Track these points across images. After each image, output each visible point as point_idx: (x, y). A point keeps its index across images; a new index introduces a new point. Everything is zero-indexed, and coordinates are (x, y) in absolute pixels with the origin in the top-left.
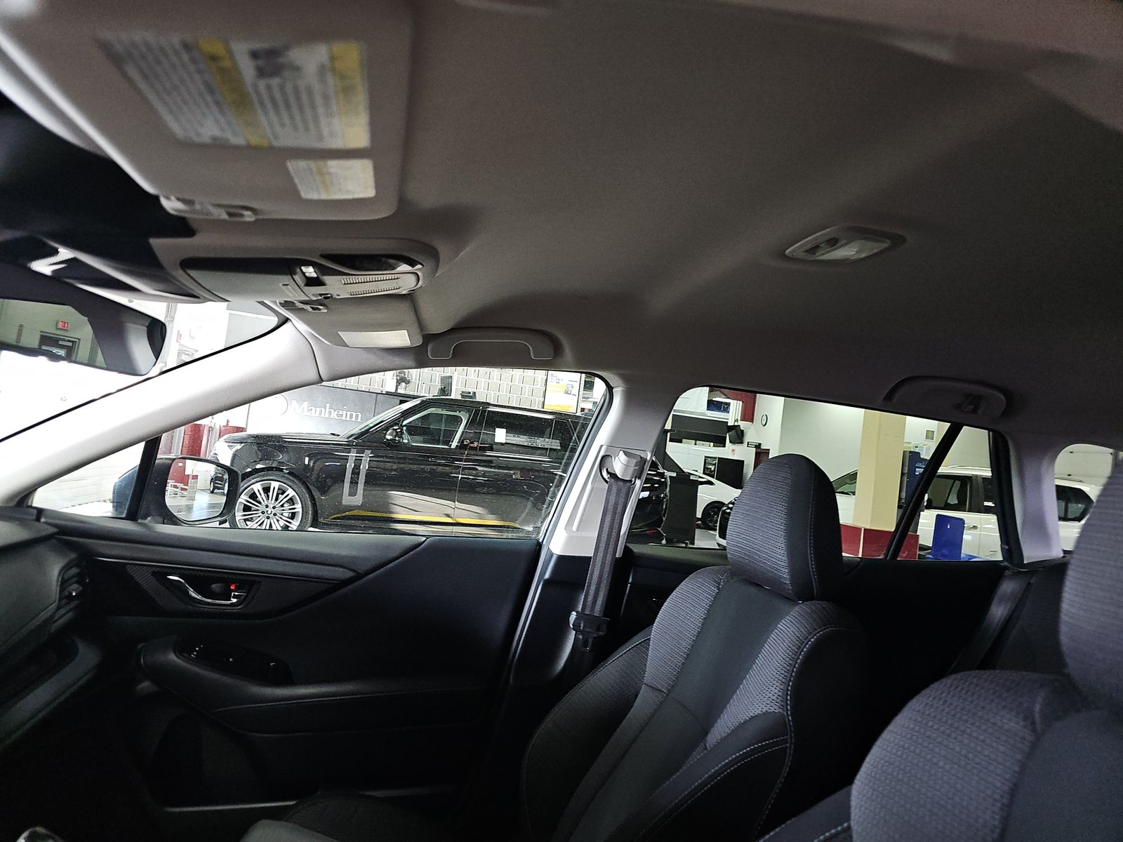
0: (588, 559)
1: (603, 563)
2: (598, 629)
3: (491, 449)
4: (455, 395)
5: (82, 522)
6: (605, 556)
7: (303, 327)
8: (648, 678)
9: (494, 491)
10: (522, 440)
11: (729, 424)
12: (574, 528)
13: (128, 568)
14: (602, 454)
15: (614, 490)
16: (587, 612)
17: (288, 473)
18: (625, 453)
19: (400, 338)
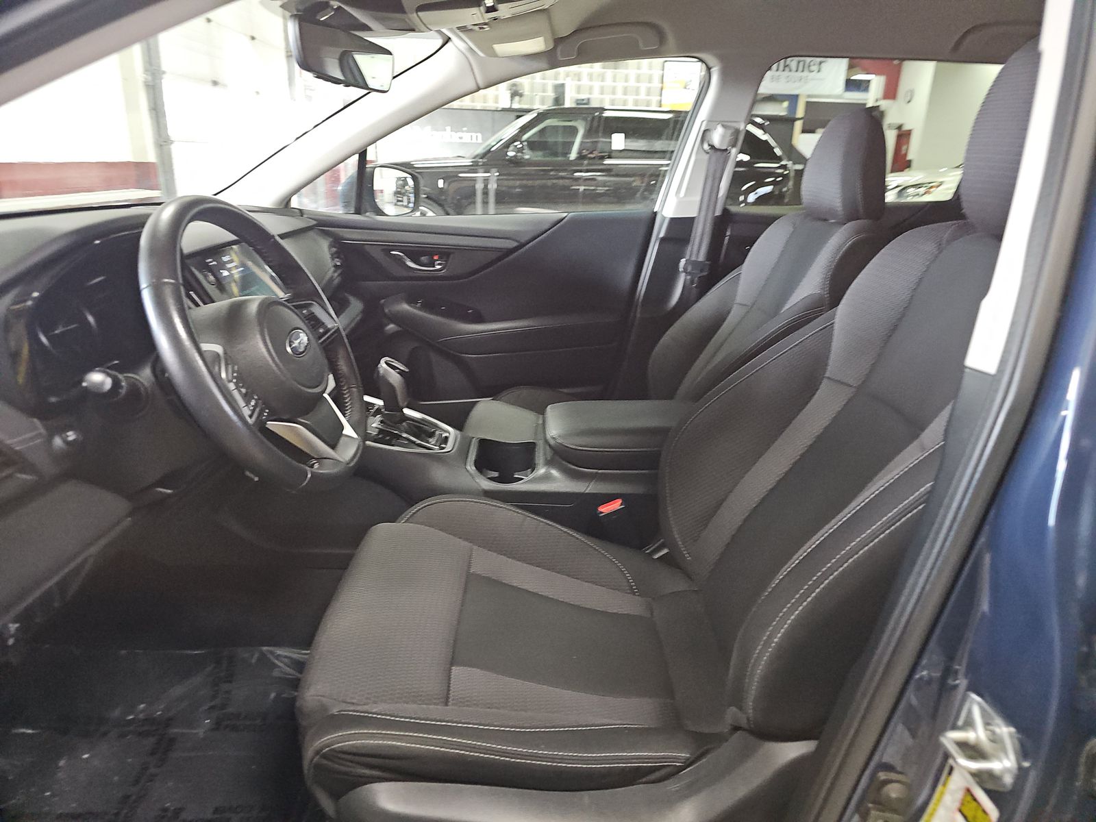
0: (692, 219)
1: (705, 220)
2: (702, 271)
3: (610, 157)
4: (568, 103)
5: (329, 216)
6: (706, 215)
7: (461, 45)
8: (739, 299)
9: (616, 200)
10: (640, 144)
11: (868, 106)
12: (682, 194)
13: (366, 247)
14: (703, 129)
15: (714, 159)
16: (693, 258)
17: (427, 197)
18: (723, 126)
19: (537, 45)
